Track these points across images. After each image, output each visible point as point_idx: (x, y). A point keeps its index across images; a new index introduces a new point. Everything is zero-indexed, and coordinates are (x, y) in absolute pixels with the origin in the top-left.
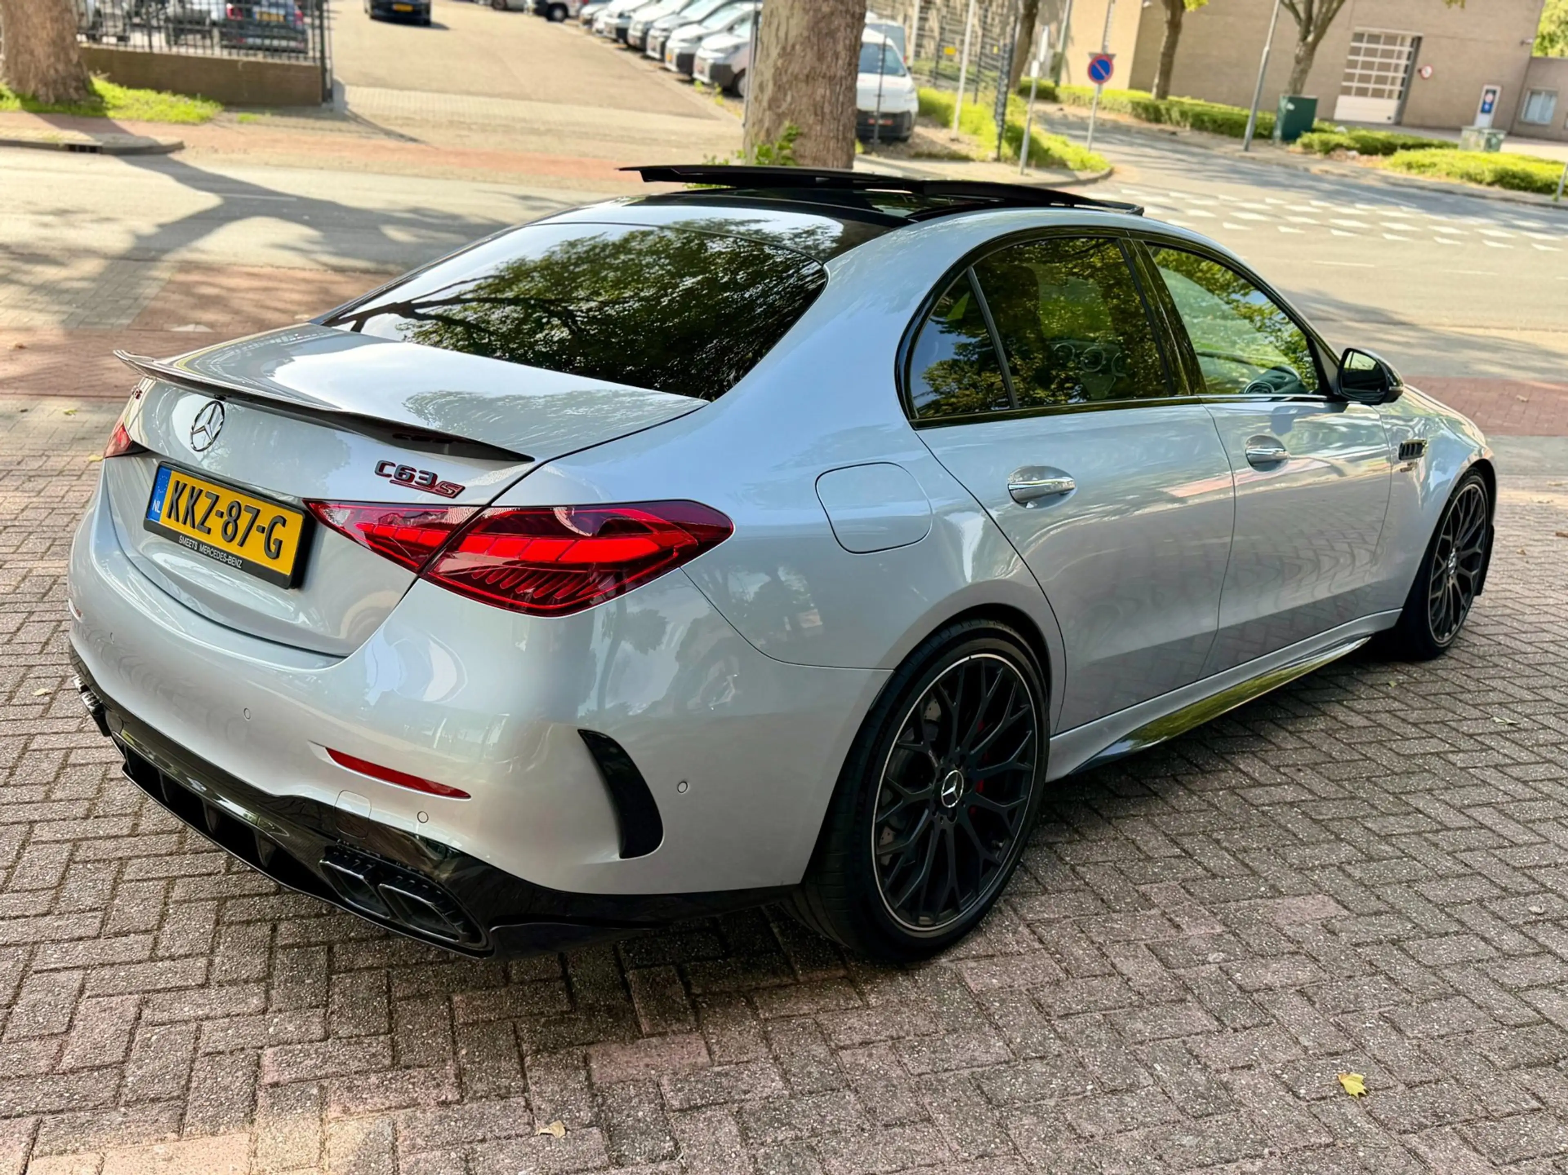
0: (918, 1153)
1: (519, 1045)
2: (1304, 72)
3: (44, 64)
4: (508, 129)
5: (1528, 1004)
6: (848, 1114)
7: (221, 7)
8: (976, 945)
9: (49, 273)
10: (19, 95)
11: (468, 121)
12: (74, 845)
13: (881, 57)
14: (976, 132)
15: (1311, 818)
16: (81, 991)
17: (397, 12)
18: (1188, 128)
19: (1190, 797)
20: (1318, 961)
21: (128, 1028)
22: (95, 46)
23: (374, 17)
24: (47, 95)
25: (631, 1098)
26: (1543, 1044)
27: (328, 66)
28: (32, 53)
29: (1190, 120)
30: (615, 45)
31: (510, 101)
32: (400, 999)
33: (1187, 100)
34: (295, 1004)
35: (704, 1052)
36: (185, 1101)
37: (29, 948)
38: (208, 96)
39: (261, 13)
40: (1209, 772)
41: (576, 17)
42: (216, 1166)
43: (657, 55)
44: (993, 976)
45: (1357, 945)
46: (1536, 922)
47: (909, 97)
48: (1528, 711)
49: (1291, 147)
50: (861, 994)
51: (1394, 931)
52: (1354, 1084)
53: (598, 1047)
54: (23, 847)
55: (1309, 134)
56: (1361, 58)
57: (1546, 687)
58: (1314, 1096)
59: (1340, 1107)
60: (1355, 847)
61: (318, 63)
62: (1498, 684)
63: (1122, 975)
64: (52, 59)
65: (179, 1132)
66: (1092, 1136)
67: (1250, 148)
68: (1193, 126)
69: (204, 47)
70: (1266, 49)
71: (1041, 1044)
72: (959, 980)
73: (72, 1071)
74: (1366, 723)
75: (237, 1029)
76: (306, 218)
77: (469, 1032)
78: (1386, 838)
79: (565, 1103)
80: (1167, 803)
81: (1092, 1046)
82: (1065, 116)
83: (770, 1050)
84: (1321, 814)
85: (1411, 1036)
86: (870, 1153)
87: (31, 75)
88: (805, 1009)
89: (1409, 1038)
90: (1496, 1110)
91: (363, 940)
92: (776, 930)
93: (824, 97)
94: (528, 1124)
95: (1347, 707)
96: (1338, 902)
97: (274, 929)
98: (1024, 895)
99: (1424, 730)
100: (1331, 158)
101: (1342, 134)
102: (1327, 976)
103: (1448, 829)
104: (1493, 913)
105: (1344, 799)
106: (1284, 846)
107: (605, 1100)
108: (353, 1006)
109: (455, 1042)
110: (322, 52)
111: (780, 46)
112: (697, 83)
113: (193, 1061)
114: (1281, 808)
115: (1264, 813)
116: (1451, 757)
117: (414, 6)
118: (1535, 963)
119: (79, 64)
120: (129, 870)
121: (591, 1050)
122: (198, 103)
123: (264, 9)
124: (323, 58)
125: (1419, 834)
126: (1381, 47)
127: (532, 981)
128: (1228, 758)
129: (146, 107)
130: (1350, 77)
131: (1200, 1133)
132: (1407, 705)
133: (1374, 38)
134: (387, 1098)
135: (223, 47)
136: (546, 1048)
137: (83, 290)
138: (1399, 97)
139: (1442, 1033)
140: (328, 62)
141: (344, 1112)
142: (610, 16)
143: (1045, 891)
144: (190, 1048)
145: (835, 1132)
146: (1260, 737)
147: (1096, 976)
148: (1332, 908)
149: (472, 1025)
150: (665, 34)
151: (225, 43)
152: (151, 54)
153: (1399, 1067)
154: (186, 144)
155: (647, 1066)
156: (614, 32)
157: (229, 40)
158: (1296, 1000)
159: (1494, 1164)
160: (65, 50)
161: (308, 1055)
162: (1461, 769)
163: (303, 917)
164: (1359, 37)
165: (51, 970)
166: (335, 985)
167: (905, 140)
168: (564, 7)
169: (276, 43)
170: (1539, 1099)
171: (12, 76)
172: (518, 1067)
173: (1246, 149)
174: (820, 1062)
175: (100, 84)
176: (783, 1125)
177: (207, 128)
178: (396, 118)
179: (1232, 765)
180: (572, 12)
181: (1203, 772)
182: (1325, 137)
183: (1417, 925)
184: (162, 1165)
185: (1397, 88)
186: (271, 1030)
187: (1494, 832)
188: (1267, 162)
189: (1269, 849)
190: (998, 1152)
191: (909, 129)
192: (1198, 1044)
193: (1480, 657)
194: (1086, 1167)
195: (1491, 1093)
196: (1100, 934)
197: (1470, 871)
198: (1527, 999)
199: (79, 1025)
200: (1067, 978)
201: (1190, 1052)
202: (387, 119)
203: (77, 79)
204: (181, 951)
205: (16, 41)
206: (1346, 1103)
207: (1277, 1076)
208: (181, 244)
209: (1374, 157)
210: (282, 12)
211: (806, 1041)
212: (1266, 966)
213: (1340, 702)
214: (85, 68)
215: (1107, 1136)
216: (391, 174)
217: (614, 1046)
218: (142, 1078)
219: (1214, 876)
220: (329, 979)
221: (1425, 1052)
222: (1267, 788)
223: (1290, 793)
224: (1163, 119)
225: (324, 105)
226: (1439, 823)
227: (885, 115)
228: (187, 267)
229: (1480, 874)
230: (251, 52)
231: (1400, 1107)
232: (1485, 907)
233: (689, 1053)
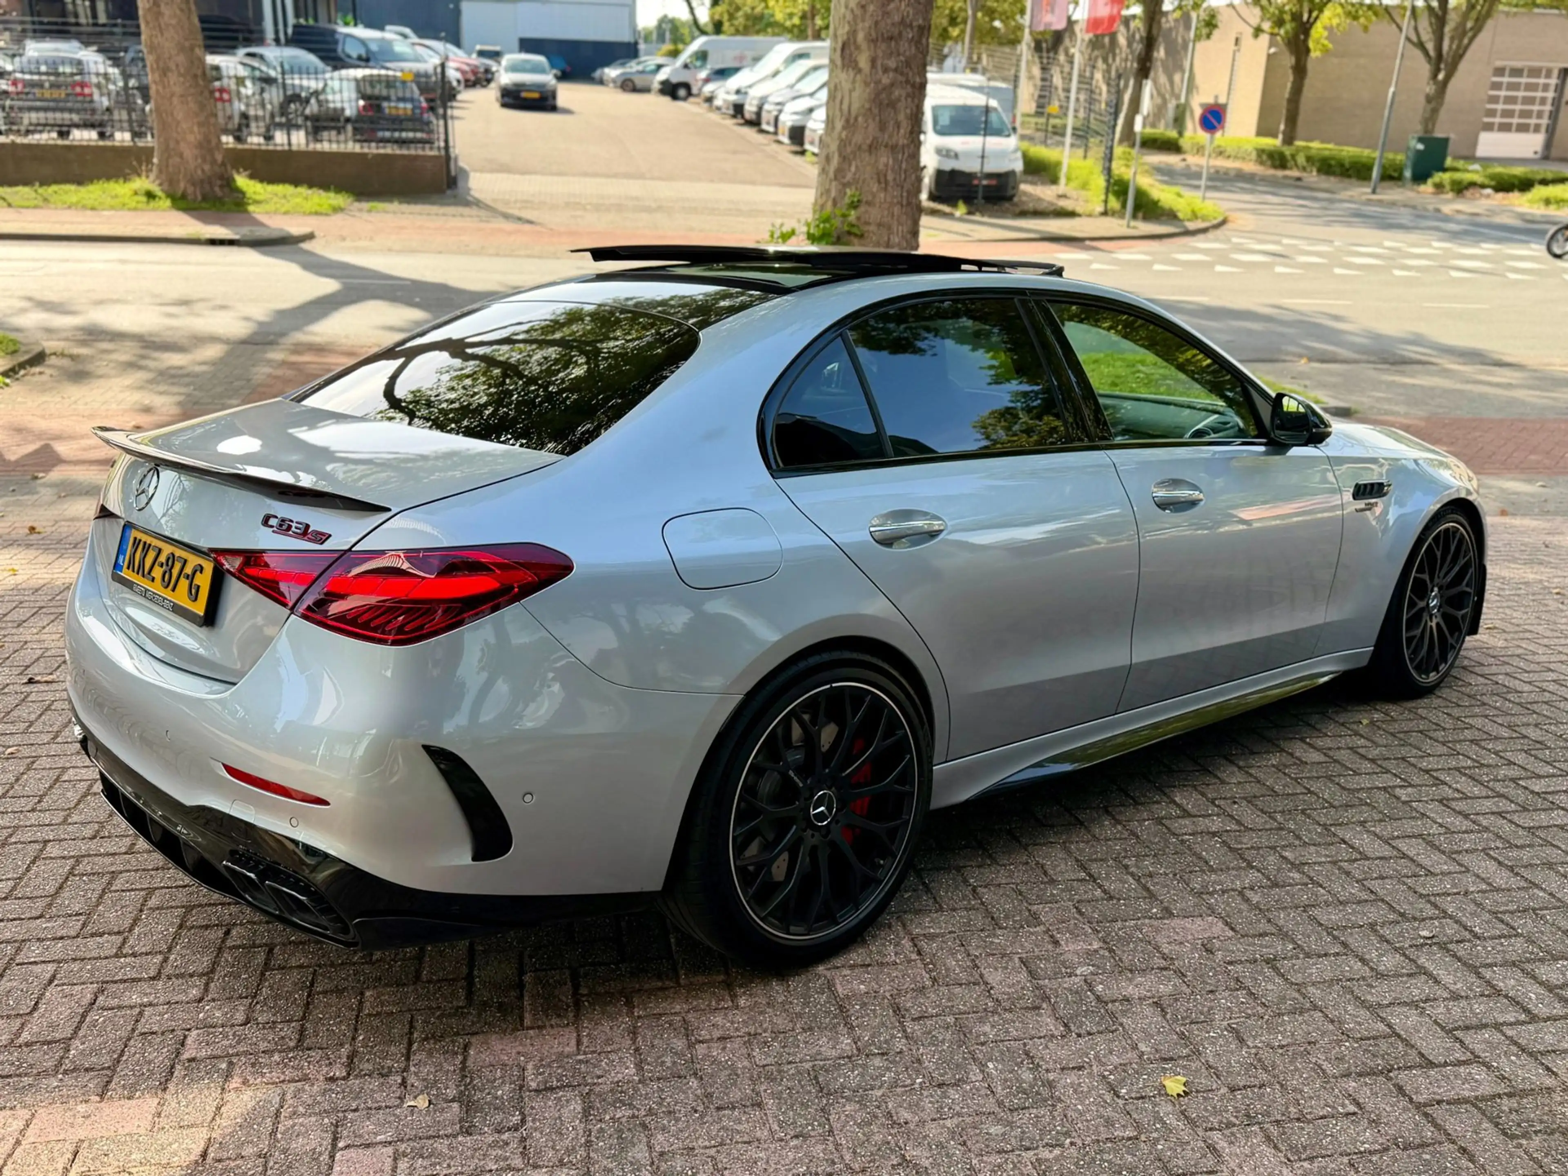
0: (738, 1132)
1: (411, 1033)
2: (1435, 111)
3: (192, 165)
4: (619, 208)
5: (1383, 1020)
6: (688, 1098)
7: (354, 104)
8: (856, 956)
9: (175, 359)
10: (171, 196)
11: (583, 202)
12: (77, 861)
13: (983, 119)
14: (1084, 186)
15: (1229, 847)
16: (51, 982)
17: (525, 99)
18: (1315, 173)
19: (1114, 826)
20: (1185, 976)
21: (81, 1011)
22: (240, 146)
23: (504, 105)
24: (195, 192)
25: (495, 1080)
26: (1383, 1056)
27: (452, 155)
28: (181, 156)
29: (1318, 164)
30: (735, 121)
31: (625, 181)
32: (319, 993)
33: (1315, 145)
34: (228, 995)
35: (573, 1042)
36: (114, 1071)
37: (17, 945)
38: (340, 188)
39: (390, 108)
40: (1142, 804)
41: (698, 95)
42: (124, 1123)
43: (771, 129)
44: (862, 982)
45: (1231, 963)
46: (1422, 945)
47: (1013, 156)
48: (1500, 748)
49: (1422, 188)
50: (734, 997)
51: (1272, 951)
52: (1174, 1086)
53: (481, 1037)
54: (33, 862)
55: (1440, 174)
56: (1503, 93)
57: (1529, 725)
58: (1133, 1095)
59: (1155, 1105)
60: (1263, 874)
61: (443, 152)
62: (1478, 722)
63: (986, 983)
64: (199, 161)
65: (102, 1096)
66: (906, 1123)
67: (1378, 190)
68: (1319, 171)
69: (338, 142)
70: (1392, 89)
71: (886, 1042)
72: (830, 985)
73: (27, 1045)
74: (1322, 758)
75: (173, 1013)
76: (417, 300)
77: (371, 1021)
78: (1297, 866)
79: (436, 1082)
80: (1089, 832)
81: (934, 1045)
82: (1188, 166)
83: (634, 1043)
84: (1241, 843)
85: (1251, 1045)
86: (695, 1131)
87: (181, 176)
88: (678, 1008)
89: (1248, 1047)
90: (1310, 1113)
91: (301, 943)
92: (672, 940)
93: (886, 165)
94: (399, 1098)
95: (1309, 744)
96: (1227, 924)
97: (227, 933)
98: (918, 912)
99: (1380, 766)
100: (1464, 197)
101: (1476, 172)
102: (1188, 991)
103: (1367, 859)
104: (1382, 936)
105: (1271, 829)
106: (1191, 872)
107: (472, 1081)
108: (276, 997)
109: (356, 1030)
110: (446, 141)
111: (843, 119)
112: (808, 154)
113: (129, 1039)
114: (1202, 837)
115: (1183, 842)
116: (1398, 792)
117: (541, 93)
118: (1406, 983)
119: (223, 164)
120: (117, 882)
121: (473, 1040)
122: (332, 195)
123: (393, 104)
124: (447, 148)
125: (1334, 863)
126: (1524, 80)
127: (439, 981)
128: (1167, 791)
129: (283, 201)
130: (1492, 113)
131: (1010, 1124)
132: (1373, 742)
133: (1517, 72)
134: (283, 1073)
135: (355, 141)
136: (433, 1037)
137: (204, 373)
138: (1547, 131)
139: (1283, 1043)
140: (451, 150)
141: (244, 1083)
142: (728, 93)
143: (941, 909)
144: (129, 1028)
145: (670, 1112)
146: (1206, 771)
147: (961, 985)
148: (1219, 928)
149: (375, 1015)
150: (779, 107)
151: (358, 137)
152: (290, 151)
153: (1227, 1072)
154: (316, 233)
155: (519, 1053)
156: (731, 108)
157: (362, 135)
158: (1148, 1011)
159: (1289, 1160)
160: (211, 151)
161: (226, 1037)
162: (1404, 803)
163: (255, 923)
164: (1500, 71)
165: (31, 963)
166: (266, 980)
167: (1010, 199)
168: (687, 86)
169: (404, 135)
170: (1358, 1105)
171: (164, 177)
172: (404, 1052)
173: (1374, 192)
174: (676, 1053)
175: (242, 181)
176: (624, 1105)
177: (338, 219)
178: (516, 202)
179: (1168, 797)
180: (695, 90)
181: (1136, 803)
182: (1457, 176)
183: (1299, 946)
184: (80, 1120)
185: (1545, 121)
186: (201, 1015)
187: (1414, 861)
188: (1393, 204)
189: (1175, 875)
190: (812, 1134)
191: (1014, 188)
192: (1038, 1048)
193: (1469, 696)
194: (890, 1149)
195: (1311, 1098)
196: (978, 947)
197: (1373, 897)
198: (1384, 1015)
199: (42, 1007)
200: (933, 985)
201: (1027, 1054)
202: (507, 203)
203: (221, 177)
204: (144, 950)
205: (167, 147)
206: (1163, 1103)
207: (1104, 1077)
208: (298, 328)
209: (1511, 195)
210: (409, 106)
211: (669, 1035)
212: (1130, 980)
213: (1303, 740)
214: (229, 167)
215: (922, 1122)
216: (505, 256)
217: (494, 1037)
218: (82, 1053)
219: (1111, 898)
220: (263, 974)
221: (1260, 1060)
222: (1195, 819)
223: (1216, 824)
224: (1289, 165)
225: (449, 192)
226: (1360, 853)
227: (990, 176)
228: (300, 348)
229: (1383, 900)
230: (381, 145)
231: (1214, 1108)
232: (1376, 931)
233: (559, 1044)
